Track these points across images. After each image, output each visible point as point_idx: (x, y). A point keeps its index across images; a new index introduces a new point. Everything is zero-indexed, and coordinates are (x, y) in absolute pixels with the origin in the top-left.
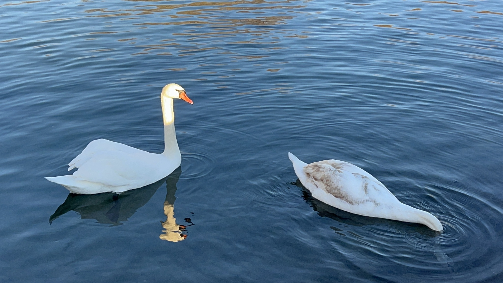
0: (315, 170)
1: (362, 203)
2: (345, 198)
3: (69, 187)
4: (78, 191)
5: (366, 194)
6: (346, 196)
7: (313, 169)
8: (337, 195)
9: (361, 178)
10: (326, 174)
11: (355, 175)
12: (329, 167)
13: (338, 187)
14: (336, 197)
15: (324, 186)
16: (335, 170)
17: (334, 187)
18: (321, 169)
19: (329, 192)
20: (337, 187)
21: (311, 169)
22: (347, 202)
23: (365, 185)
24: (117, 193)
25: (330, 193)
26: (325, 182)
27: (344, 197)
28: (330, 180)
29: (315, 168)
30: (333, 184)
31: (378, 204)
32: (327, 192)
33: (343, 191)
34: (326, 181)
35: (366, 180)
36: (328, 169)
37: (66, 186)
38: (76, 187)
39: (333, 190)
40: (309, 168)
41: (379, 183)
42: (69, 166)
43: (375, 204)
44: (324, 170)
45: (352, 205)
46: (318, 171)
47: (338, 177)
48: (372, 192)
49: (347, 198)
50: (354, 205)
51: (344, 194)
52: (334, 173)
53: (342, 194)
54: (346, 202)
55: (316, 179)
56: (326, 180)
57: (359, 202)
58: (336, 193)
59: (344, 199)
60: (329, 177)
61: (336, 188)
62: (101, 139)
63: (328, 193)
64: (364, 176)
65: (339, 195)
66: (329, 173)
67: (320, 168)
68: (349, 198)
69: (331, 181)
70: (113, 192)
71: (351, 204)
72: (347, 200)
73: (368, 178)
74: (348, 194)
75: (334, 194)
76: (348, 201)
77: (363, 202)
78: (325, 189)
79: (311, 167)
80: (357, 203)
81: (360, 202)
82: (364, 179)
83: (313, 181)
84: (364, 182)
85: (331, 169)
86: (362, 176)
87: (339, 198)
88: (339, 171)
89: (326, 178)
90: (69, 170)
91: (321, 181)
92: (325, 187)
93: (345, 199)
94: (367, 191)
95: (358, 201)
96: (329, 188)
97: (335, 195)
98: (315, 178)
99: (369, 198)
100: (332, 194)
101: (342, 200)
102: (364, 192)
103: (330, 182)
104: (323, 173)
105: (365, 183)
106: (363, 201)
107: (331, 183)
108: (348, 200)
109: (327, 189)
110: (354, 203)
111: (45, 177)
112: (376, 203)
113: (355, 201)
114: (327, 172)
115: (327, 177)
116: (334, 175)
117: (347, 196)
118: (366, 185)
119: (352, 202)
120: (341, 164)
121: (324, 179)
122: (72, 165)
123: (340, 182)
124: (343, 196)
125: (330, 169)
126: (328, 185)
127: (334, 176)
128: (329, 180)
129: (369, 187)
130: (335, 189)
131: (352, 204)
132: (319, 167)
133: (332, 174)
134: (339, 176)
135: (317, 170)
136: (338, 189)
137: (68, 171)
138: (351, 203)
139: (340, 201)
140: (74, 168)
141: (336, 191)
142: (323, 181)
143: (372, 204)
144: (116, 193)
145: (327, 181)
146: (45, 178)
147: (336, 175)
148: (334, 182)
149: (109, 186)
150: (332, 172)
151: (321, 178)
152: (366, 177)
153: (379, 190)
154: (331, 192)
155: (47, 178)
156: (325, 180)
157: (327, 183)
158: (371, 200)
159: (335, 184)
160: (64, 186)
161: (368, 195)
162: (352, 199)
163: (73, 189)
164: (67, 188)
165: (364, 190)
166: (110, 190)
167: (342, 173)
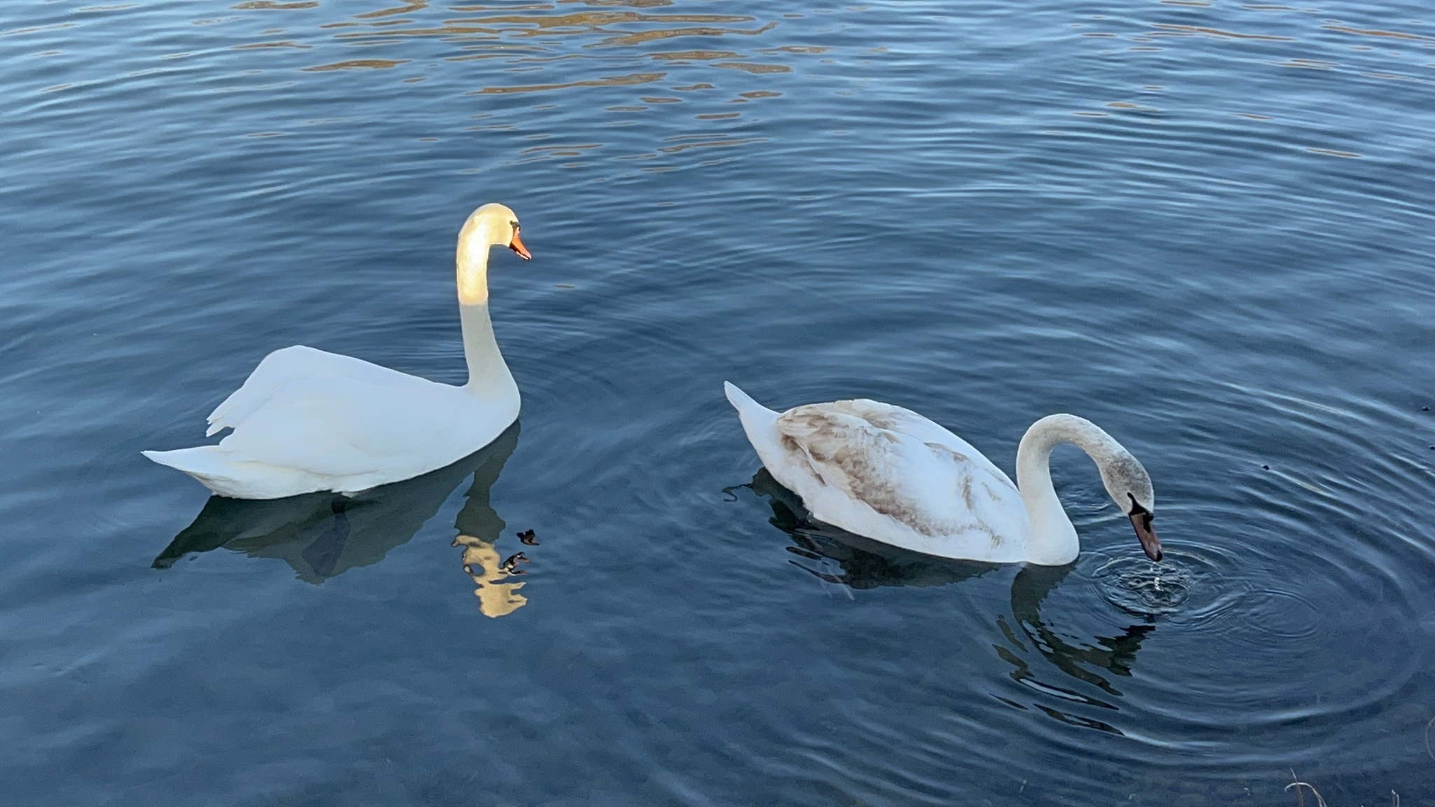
0: (815, 430)
1: (958, 533)
2: (908, 515)
3: (209, 480)
4: (236, 490)
5: (968, 509)
6: (911, 511)
7: (811, 425)
8: (884, 507)
9: (954, 462)
10: (851, 444)
11: (934, 451)
12: (861, 424)
13: (889, 486)
14: (881, 511)
15: (845, 479)
16: (879, 435)
17: (878, 483)
18: (834, 430)
19: (860, 496)
20: (886, 484)
21: (805, 424)
22: (914, 527)
23: (965, 482)
24: (344, 494)
25: (864, 500)
26: (850, 467)
27: (904, 513)
28: (866, 463)
29: (816, 424)
30: (873, 474)
31: (1001, 540)
32: (854, 496)
33: (903, 497)
34: (851, 464)
35: (965, 468)
36: (857, 430)
37: (200, 475)
38: (229, 480)
39: (874, 493)
40: (796, 422)
41: (999, 477)
42: (209, 423)
43: (993, 537)
44: (845, 433)
46: (825, 432)
47: (889, 454)
48: (985, 503)
49: (913, 517)
50: (934, 536)
51: (905, 504)
52: (876, 443)
53: (902, 504)
54: (910, 528)
55: (819, 457)
56: (851, 461)
57: (947, 529)
58: (883, 502)
59: (907, 518)
60: (863, 454)
61: (882, 486)
62: (298, 346)
63: (858, 498)
64: (960, 455)
65: (888, 508)
66: (860, 441)
67: (831, 425)
68: (919, 516)
69: (867, 466)
70: (333, 491)
71: (926, 534)
72: (913, 523)
73: (971, 462)
74: (917, 507)
75: (876, 502)
76: (916, 524)
77: (960, 531)
78: (849, 488)
79: (803, 419)
80: (942, 531)
81: (950, 529)
82: (960, 463)
83: (808, 462)
84: (960, 473)
85: (869, 431)
86: (955, 456)
87: (891, 515)
88: (890, 437)
89: (851, 456)
90: (209, 433)
91: (834, 462)
92: (850, 480)
93: (909, 519)
94: (971, 500)
95: (944, 527)
96: (863, 485)
97: (878, 506)
98: (818, 454)
99: (978, 519)
100: (869, 504)
101: (899, 521)
102: (965, 504)
103: (865, 468)
104: (842, 439)
105: (965, 475)
106: (959, 526)
107: (869, 470)
108: (917, 521)
109: (854, 488)
110: (933, 531)
111: (143, 451)
112: (996, 535)
113: (938, 527)
114: (856, 436)
115: (857, 454)
116: (876, 447)
117: (914, 510)
118: (967, 482)
119: (927, 529)
120: (891, 415)
121: (846, 457)
122: (216, 420)
123: (894, 471)
124: (902, 511)
125: (866, 432)
126: (859, 475)
127: (877, 451)
128: (861, 463)
129: (976, 488)
130: (878, 489)
131: (929, 534)
132: (830, 421)
133: (869, 446)
134: (891, 452)
135: (822, 432)
136: (888, 490)
137: (208, 435)
138: (924, 531)
139: (892, 523)
140: (222, 428)
141: (882, 496)
142: (843, 464)
143: (985, 537)
144: (341, 492)
145: (855, 463)
147: (882, 450)
148: (877, 470)
149: (322, 475)
150: (872, 438)
151: (836, 455)
152: (965, 458)
153: (1000, 499)
154: (867, 498)
155: (146, 453)
156: (848, 460)
157: (856, 470)
158: (983, 527)
159: (878, 476)
160: (196, 478)
161: (973, 511)
162: (929, 521)
163: (221, 484)
164: (204, 483)
165: (963, 497)
166: (325, 487)
167: (897, 442)
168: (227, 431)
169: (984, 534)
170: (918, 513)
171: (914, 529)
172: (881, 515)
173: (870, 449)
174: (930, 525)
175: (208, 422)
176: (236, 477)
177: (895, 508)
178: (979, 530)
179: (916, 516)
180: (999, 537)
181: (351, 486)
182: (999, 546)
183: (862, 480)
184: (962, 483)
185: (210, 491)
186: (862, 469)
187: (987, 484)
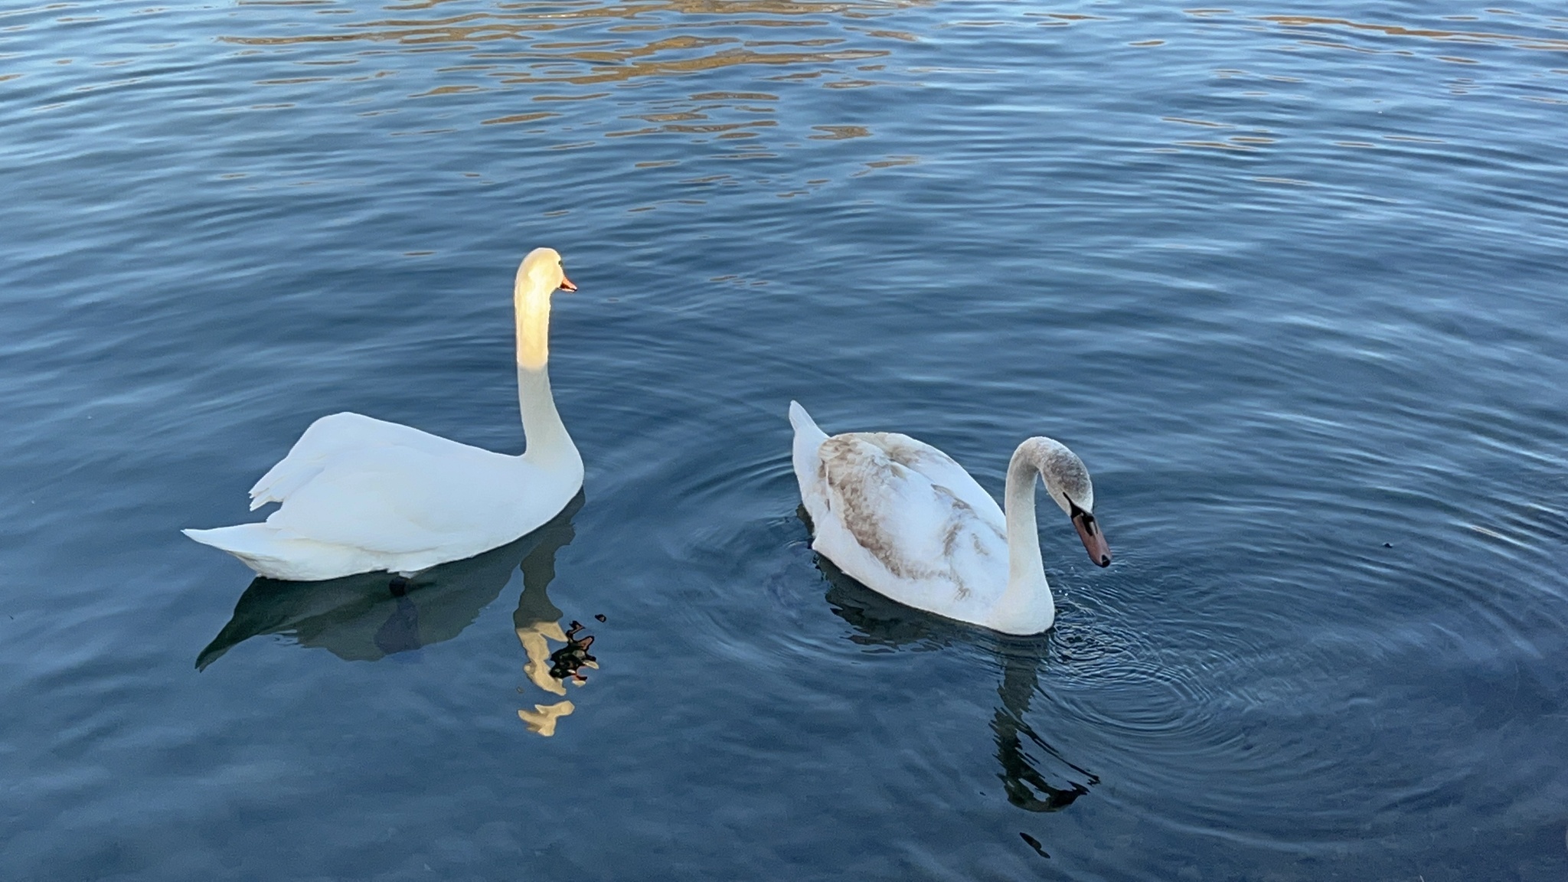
0: (837, 454)
1: (927, 578)
2: (884, 551)
3: (254, 560)
4: (284, 571)
5: (944, 556)
6: (887, 547)
8: (866, 539)
9: (950, 510)
10: (857, 470)
11: (935, 493)
12: (873, 454)
13: (874, 517)
14: (863, 544)
15: (842, 506)
16: (885, 467)
17: (866, 513)
18: (850, 456)
19: (850, 525)
20: (873, 515)
21: (832, 449)
22: (887, 564)
23: (952, 529)
24: (401, 575)
25: (852, 530)
26: (848, 495)
27: (881, 548)
28: (861, 492)
29: (839, 449)
30: (864, 504)
31: (967, 594)
32: (846, 525)
33: (884, 532)
34: (850, 490)
35: (960, 516)
36: (867, 458)
37: (245, 556)
38: (277, 561)
39: (861, 523)
40: (827, 446)
42: (251, 497)
43: (959, 589)
44: (856, 460)
45: (896, 577)
46: (842, 458)
47: (884, 487)
48: (967, 554)
49: (888, 554)
50: (903, 580)
51: (884, 539)
52: (877, 474)
53: (881, 538)
54: (883, 564)
55: (832, 483)
56: (851, 488)
57: (917, 572)
58: (864, 534)
59: (882, 555)
60: (861, 482)
61: (868, 517)
62: (345, 413)
63: (848, 528)
64: (962, 502)
65: (872, 543)
66: (864, 469)
67: (850, 451)
68: (894, 554)
69: (861, 495)
70: (389, 571)
71: (896, 574)
72: (886, 560)
73: (973, 512)
74: (894, 544)
75: (860, 533)
76: (890, 562)
77: (929, 576)
78: (844, 516)
79: (833, 443)
80: (913, 574)
81: (919, 572)
82: (958, 509)
83: (825, 486)
84: (952, 519)
85: (876, 461)
86: (955, 501)
87: (869, 549)
88: (895, 471)
89: (852, 483)
90: (253, 507)
91: (840, 488)
92: (845, 508)
93: (884, 556)
94: (951, 547)
95: (915, 569)
96: (854, 514)
97: (860, 538)
98: (832, 478)
99: (951, 568)
100: (854, 534)
101: (875, 557)
102: (942, 550)
103: (858, 497)
104: (852, 467)
105: (956, 522)
106: (929, 571)
107: (861, 499)
108: (891, 559)
109: (847, 516)
110: (903, 572)
112: (964, 587)
113: (909, 568)
114: (863, 465)
115: (856, 481)
116: (875, 477)
117: (891, 547)
118: (955, 528)
119: (898, 569)
120: (917, 452)
121: (846, 485)
122: (260, 493)
123: (884, 504)
124: (879, 546)
125: (873, 461)
126: (853, 503)
127: (875, 482)
128: (857, 491)
129: (962, 537)
130: (864, 520)
131: (899, 575)
132: (850, 448)
133: (870, 476)
134: (890, 484)
135: (840, 457)
136: (873, 522)
137: (251, 510)
138: (895, 571)
139: (869, 558)
140: (265, 502)
141: (866, 527)
142: (845, 490)
143: (951, 587)
144: (397, 573)
145: (854, 491)
146: (182, 531)
147: (881, 480)
148: (868, 500)
149: (378, 553)
150: (876, 468)
151: (842, 480)
152: (966, 506)
153: (986, 554)
154: (854, 528)
155: (188, 532)
156: (849, 486)
157: (852, 498)
158: (953, 576)
159: (868, 506)
160: (240, 558)
161: (949, 558)
162: (902, 560)
163: (267, 565)
164: (248, 563)
165: (944, 542)
166: (380, 567)
167: (901, 477)
168: (274, 506)
169: (952, 583)
170: (894, 551)
171: (886, 567)
172: (862, 548)
173: (869, 478)
174: (901, 565)
175: (250, 495)
176: (285, 558)
177: (874, 542)
178: (948, 579)
179: (891, 554)
180: (967, 590)
181: (408, 565)
182: (963, 599)
183: (854, 508)
184: (948, 529)
185: (254, 572)
186: (856, 496)
187: (978, 535)
